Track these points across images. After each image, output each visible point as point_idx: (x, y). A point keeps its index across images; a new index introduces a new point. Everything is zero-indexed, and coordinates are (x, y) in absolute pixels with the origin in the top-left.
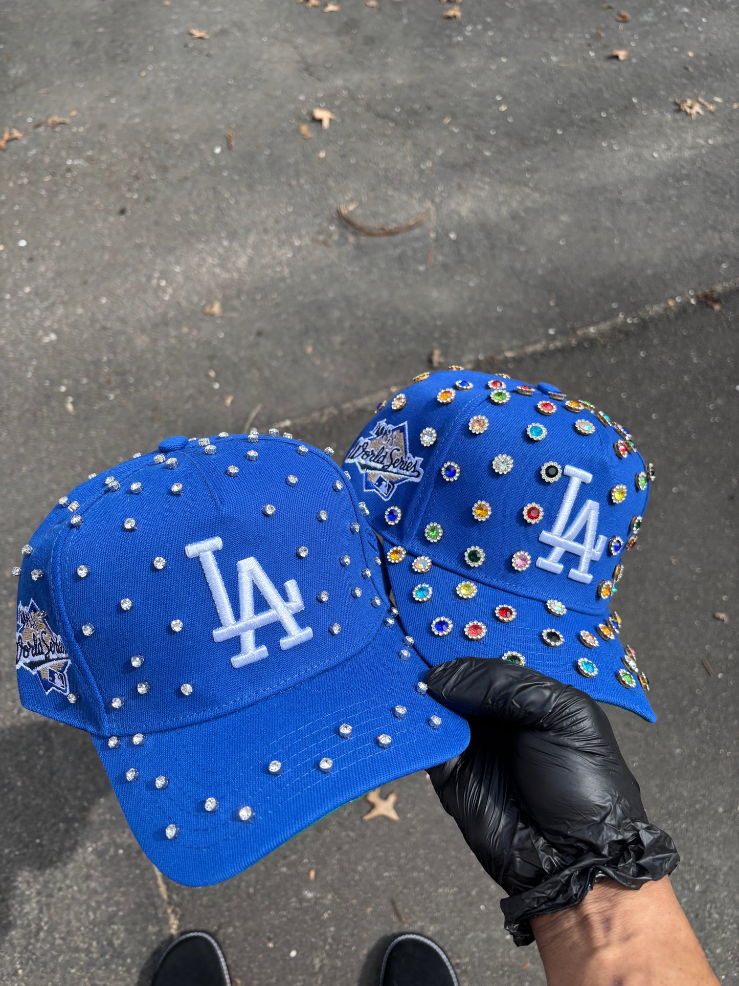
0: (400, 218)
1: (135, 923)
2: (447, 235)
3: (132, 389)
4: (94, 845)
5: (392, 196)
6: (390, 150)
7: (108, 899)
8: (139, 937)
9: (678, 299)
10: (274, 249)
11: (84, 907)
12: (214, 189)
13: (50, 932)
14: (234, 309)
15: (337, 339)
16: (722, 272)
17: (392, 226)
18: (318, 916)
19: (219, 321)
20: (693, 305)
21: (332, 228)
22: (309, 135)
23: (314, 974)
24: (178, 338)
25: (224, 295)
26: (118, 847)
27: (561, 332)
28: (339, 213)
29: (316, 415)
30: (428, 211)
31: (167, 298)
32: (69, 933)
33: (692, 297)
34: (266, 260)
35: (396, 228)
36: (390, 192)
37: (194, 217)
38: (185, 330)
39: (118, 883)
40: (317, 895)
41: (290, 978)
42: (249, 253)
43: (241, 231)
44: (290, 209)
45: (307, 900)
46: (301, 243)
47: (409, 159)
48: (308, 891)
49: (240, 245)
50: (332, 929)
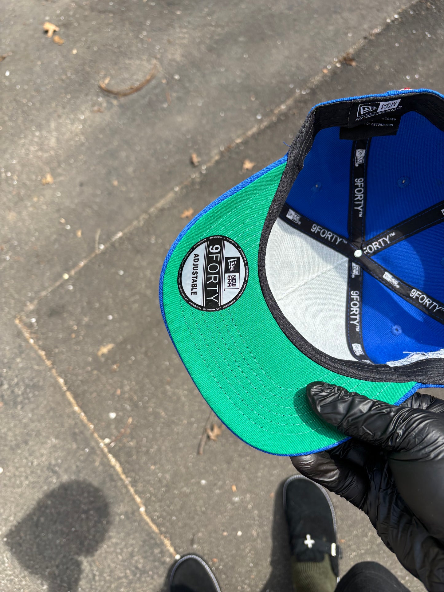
0: (139, 78)
1: (146, 552)
2: (173, 78)
3: (18, 249)
5: (130, 64)
6: (117, 33)
7: (126, 545)
8: (151, 558)
9: (329, 67)
10: (69, 126)
11: (114, 554)
12: (15, 100)
13: (101, 575)
14: (60, 175)
15: (130, 170)
16: (350, 39)
17: (137, 84)
18: (245, 509)
19: (54, 186)
20: (338, 67)
21: (100, 99)
22: (62, 41)
23: (255, 540)
24: (33, 206)
25: (50, 168)
26: (120, 515)
27: (265, 115)
28: (100, 87)
29: (135, 223)
30: (155, 66)
31: (15, 183)
32: (112, 571)
33: (337, 62)
34: (67, 136)
35: (139, 85)
36: (127, 62)
37: (10, 124)
38: (35, 199)
39: (128, 534)
40: (241, 498)
41: (242, 547)
42: (55, 135)
43: (44, 122)
44: (69, 96)
45: (237, 503)
46: (85, 117)
47: (131, 34)
48: (235, 498)
49: (47, 131)
50: (256, 512)
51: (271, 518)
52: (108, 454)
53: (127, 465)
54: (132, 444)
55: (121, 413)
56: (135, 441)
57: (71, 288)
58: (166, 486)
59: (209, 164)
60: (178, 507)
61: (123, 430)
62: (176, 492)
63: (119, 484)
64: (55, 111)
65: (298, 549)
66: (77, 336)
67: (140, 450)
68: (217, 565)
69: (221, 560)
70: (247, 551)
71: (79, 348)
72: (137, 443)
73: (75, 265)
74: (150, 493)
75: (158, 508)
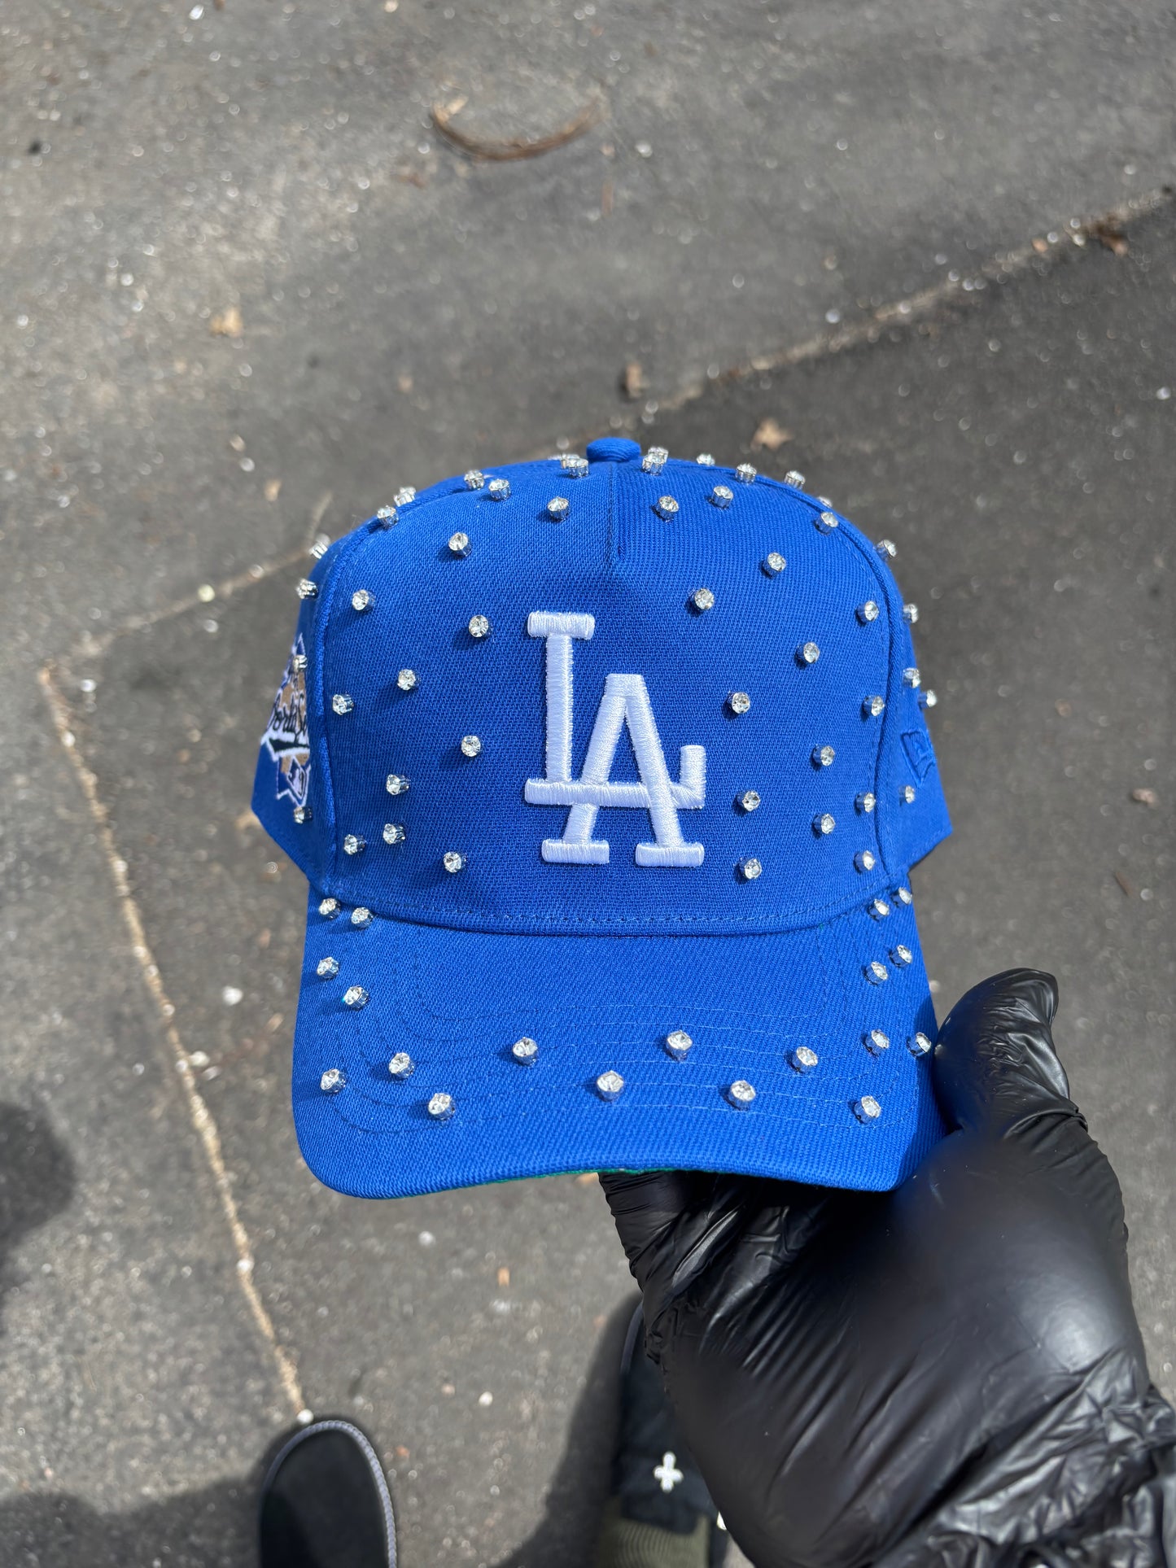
0: (545, 121)
1: (224, 1380)
2: (633, 149)
3: (99, 486)
4: (142, 1264)
5: (529, 79)
7: (176, 1347)
8: (234, 1401)
9: (1053, 239)
10: (322, 199)
11: (138, 1364)
12: (197, 88)
13: (88, 1407)
14: (262, 320)
15: (454, 360)
16: (1126, 182)
17: (534, 138)
18: (519, 1338)
19: (238, 346)
20: (1077, 246)
21: (425, 150)
23: (522, 1428)
24: (170, 381)
25: (242, 295)
26: (181, 1263)
27: (850, 317)
28: (433, 118)
30: (595, 102)
31: (138, 308)
32: (119, 1407)
33: (1076, 232)
34: (311, 222)
35: (539, 141)
36: (525, 71)
37: (167, 147)
38: (180, 367)
39: (189, 1321)
40: (514, 1306)
41: (484, 1436)
42: (279, 209)
43: (258, 168)
44: (343, 119)
45: (500, 1316)
46: (370, 185)
48: (500, 1302)
49: (260, 195)
50: (545, 1354)
51: (581, 1380)
52: (192, 1093)
53: (235, 1138)
54: (263, 1085)
55: (255, 997)
56: (273, 1079)
57: (212, 627)
58: (326, 1221)
59: (667, 404)
60: (342, 1285)
61: (248, 1042)
62: (347, 1244)
63: (202, 1181)
64: (296, 148)
65: (632, 1485)
66: (195, 760)
68: (403, 1465)
69: (419, 1455)
70: (494, 1449)
71: (189, 792)
73: (240, 569)
74: (278, 1230)
75: (288, 1274)
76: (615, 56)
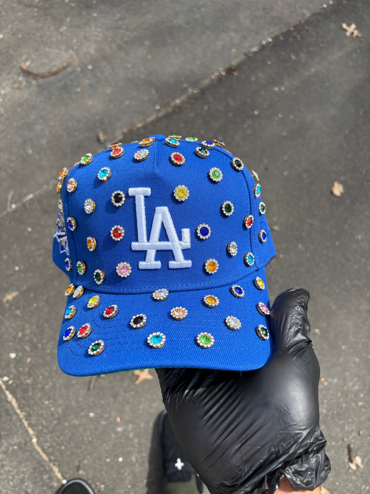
0: (57, 64)
1: (35, 478)
2: (86, 68)
5: (49, 52)
6: (40, 25)
7: (17, 472)
8: (40, 484)
9: (216, 74)
11: (6, 481)
15: (44, 141)
16: (233, 54)
17: (55, 69)
18: (127, 438)
20: (223, 75)
21: (21, 78)
23: (134, 465)
26: (13, 445)
27: (162, 106)
28: (21, 68)
29: (45, 187)
30: (72, 55)
33: (222, 71)
36: (47, 49)
39: (20, 463)
40: (124, 428)
41: (122, 471)
45: (119, 432)
46: (5, 92)
47: (52, 28)
48: (119, 428)
50: (136, 440)
51: (149, 445)
52: (5, 391)
53: (23, 401)
54: (28, 381)
55: (20, 354)
56: (32, 379)
58: (58, 419)
60: (67, 438)
61: (21, 369)
62: (66, 424)
63: (14, 417)
65: (169, 471)
67: (35, 387)
68: (99, 487)
69: (103, 483)
70: (126, 474)
72: (34, 380)
74: (43, 426)
75: (49, 439)
76: (75, 41)
